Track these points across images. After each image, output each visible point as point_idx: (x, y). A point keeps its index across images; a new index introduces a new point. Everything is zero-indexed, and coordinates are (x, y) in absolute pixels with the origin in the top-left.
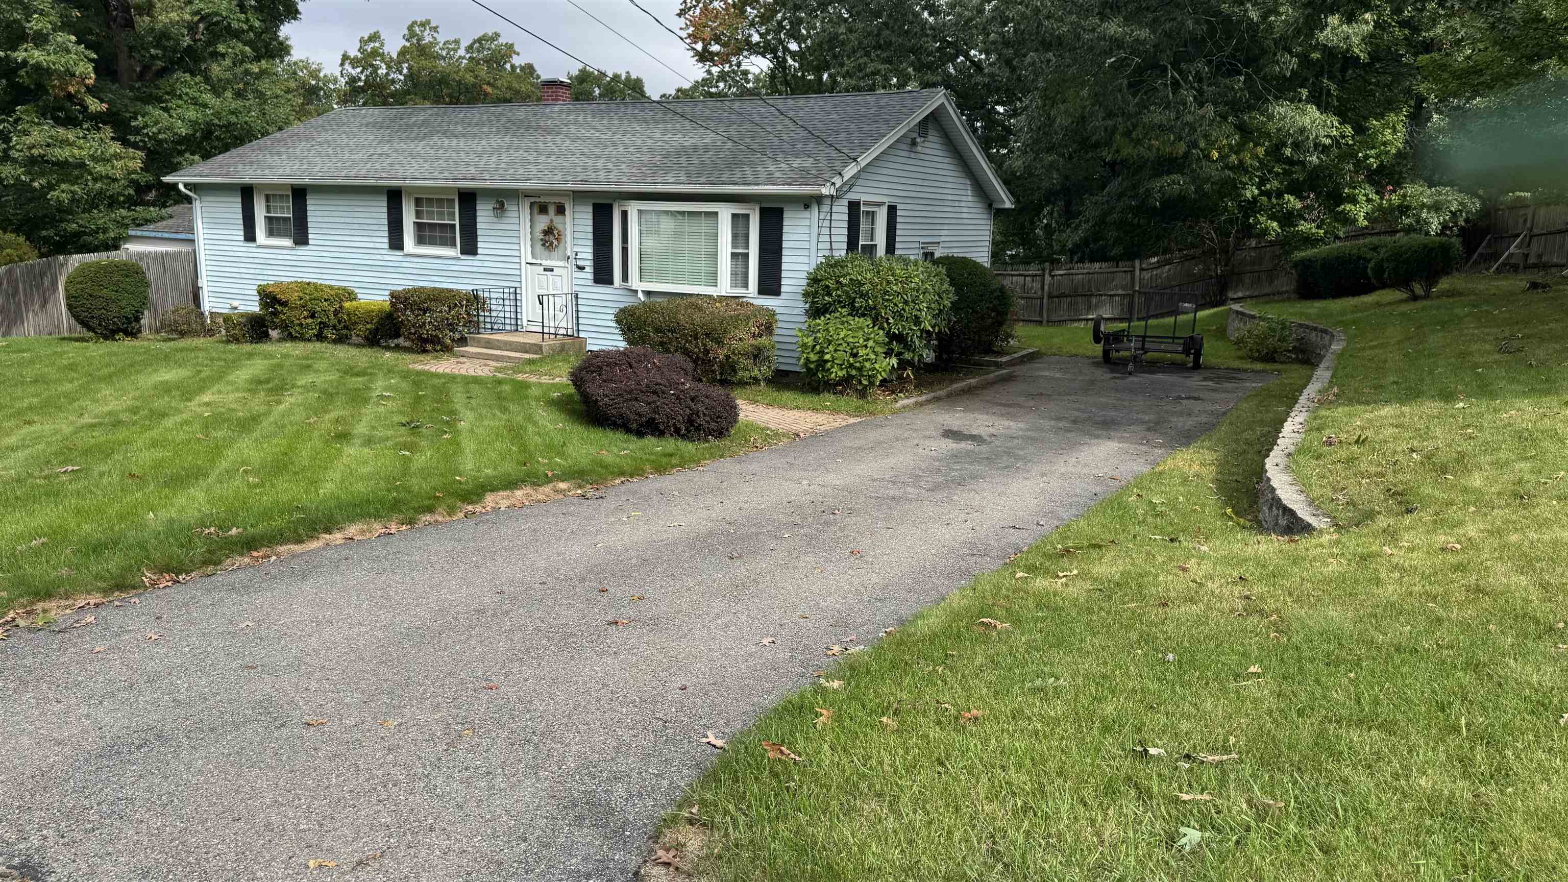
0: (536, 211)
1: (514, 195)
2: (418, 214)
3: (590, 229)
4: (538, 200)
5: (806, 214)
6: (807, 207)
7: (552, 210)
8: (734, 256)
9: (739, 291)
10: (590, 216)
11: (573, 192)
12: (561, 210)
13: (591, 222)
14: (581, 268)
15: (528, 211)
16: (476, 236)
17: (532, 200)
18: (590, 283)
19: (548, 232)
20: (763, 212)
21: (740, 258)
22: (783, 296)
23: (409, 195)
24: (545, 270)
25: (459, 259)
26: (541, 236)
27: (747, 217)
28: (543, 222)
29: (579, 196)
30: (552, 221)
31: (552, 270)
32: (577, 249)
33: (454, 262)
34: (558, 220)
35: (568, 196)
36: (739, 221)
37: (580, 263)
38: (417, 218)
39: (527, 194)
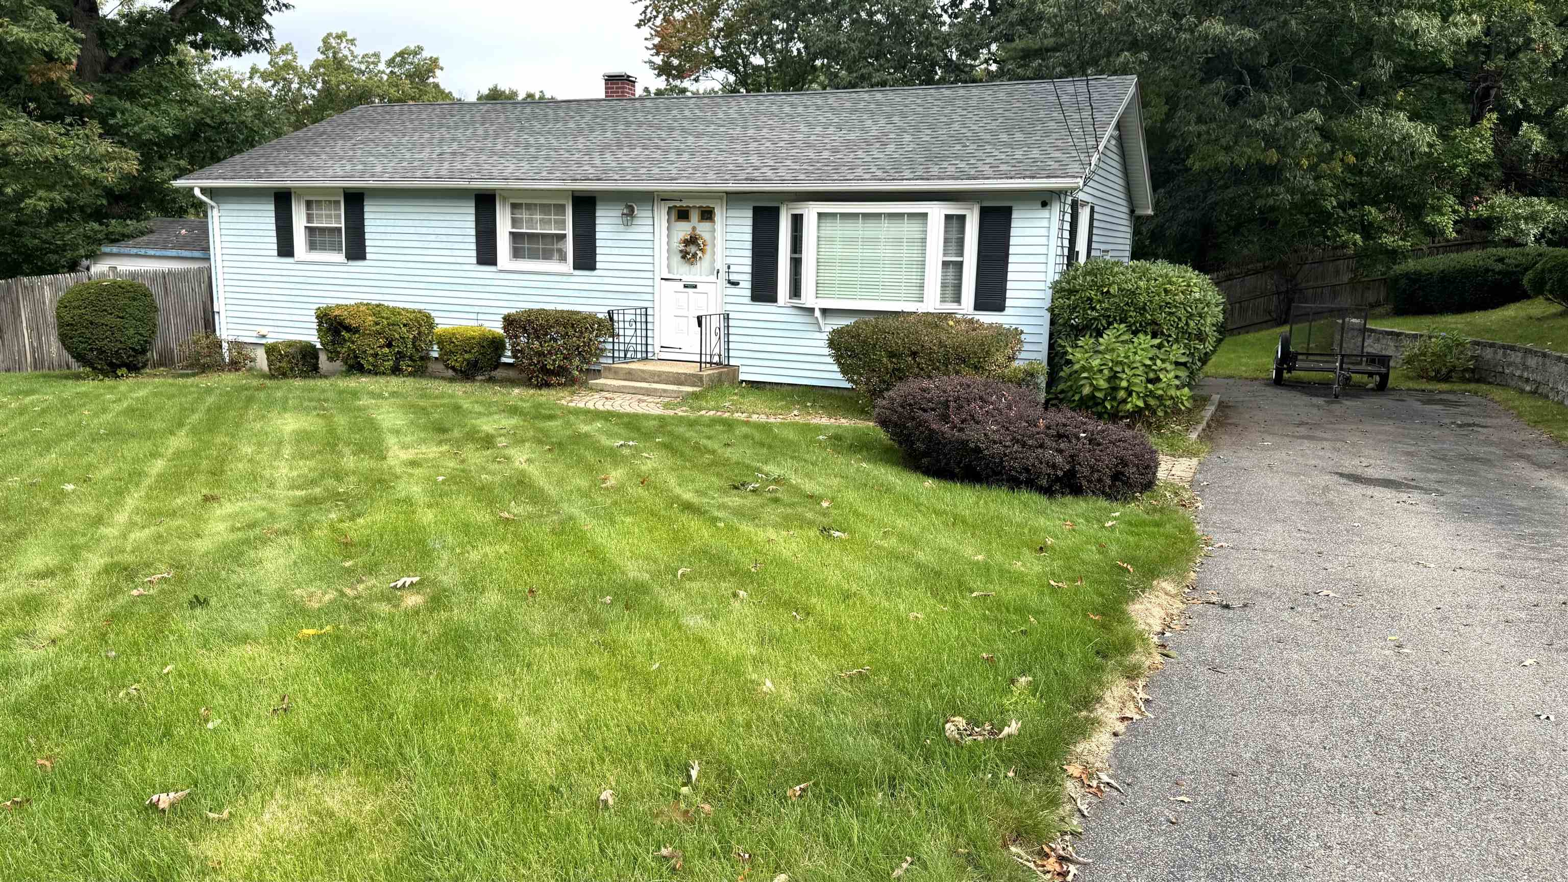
0: (673, 217)
1: (648, 198)
2: (515, 222)
3: (749, 237)
4: (678, 204)
5: (1045, 213)
6: (1044, 204)
7: (695, 216)
8: (945, 264)
9: (950, 307)
10: (750, 222)
11: (727, 193)
12: (707, 215)
13: (749, 229)
14: (735, 284)
15: (665, 217)
16: (594, 247)
17: (671, 204)
18: (747, 300)
19: (692, 241)
20: (985, 213)
21: (954, 268)
22: (1008, 311)
23: (504, 199)
24: (685, 286)
25: (571, 275)
26: (682, 247)
27: (962, 219)
28: (683, 230)
29: (734, 198)
30: (694, 228)
31: (695, 287)
32: (730, 261)
33: (564, 279)
34: (703, 229)
35: (721, 198)
36: (955, 223)
37: (733, 277)
38: (513, 227)
39: (664, 197)
